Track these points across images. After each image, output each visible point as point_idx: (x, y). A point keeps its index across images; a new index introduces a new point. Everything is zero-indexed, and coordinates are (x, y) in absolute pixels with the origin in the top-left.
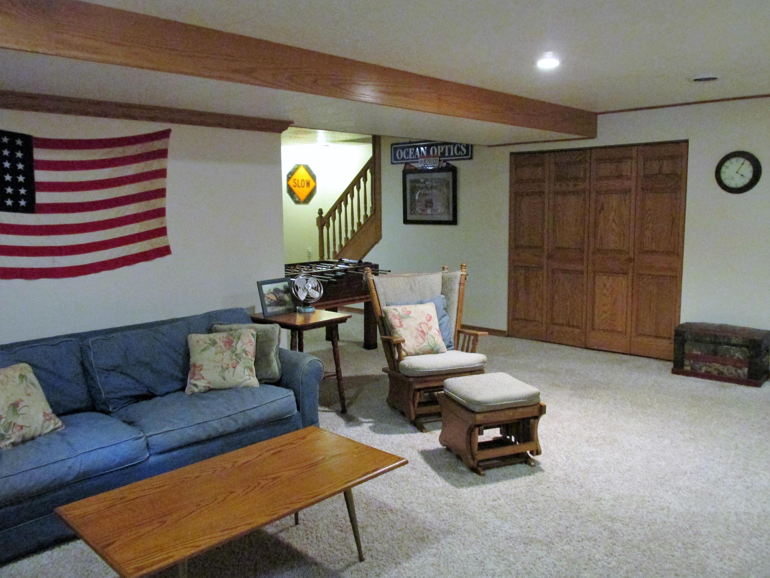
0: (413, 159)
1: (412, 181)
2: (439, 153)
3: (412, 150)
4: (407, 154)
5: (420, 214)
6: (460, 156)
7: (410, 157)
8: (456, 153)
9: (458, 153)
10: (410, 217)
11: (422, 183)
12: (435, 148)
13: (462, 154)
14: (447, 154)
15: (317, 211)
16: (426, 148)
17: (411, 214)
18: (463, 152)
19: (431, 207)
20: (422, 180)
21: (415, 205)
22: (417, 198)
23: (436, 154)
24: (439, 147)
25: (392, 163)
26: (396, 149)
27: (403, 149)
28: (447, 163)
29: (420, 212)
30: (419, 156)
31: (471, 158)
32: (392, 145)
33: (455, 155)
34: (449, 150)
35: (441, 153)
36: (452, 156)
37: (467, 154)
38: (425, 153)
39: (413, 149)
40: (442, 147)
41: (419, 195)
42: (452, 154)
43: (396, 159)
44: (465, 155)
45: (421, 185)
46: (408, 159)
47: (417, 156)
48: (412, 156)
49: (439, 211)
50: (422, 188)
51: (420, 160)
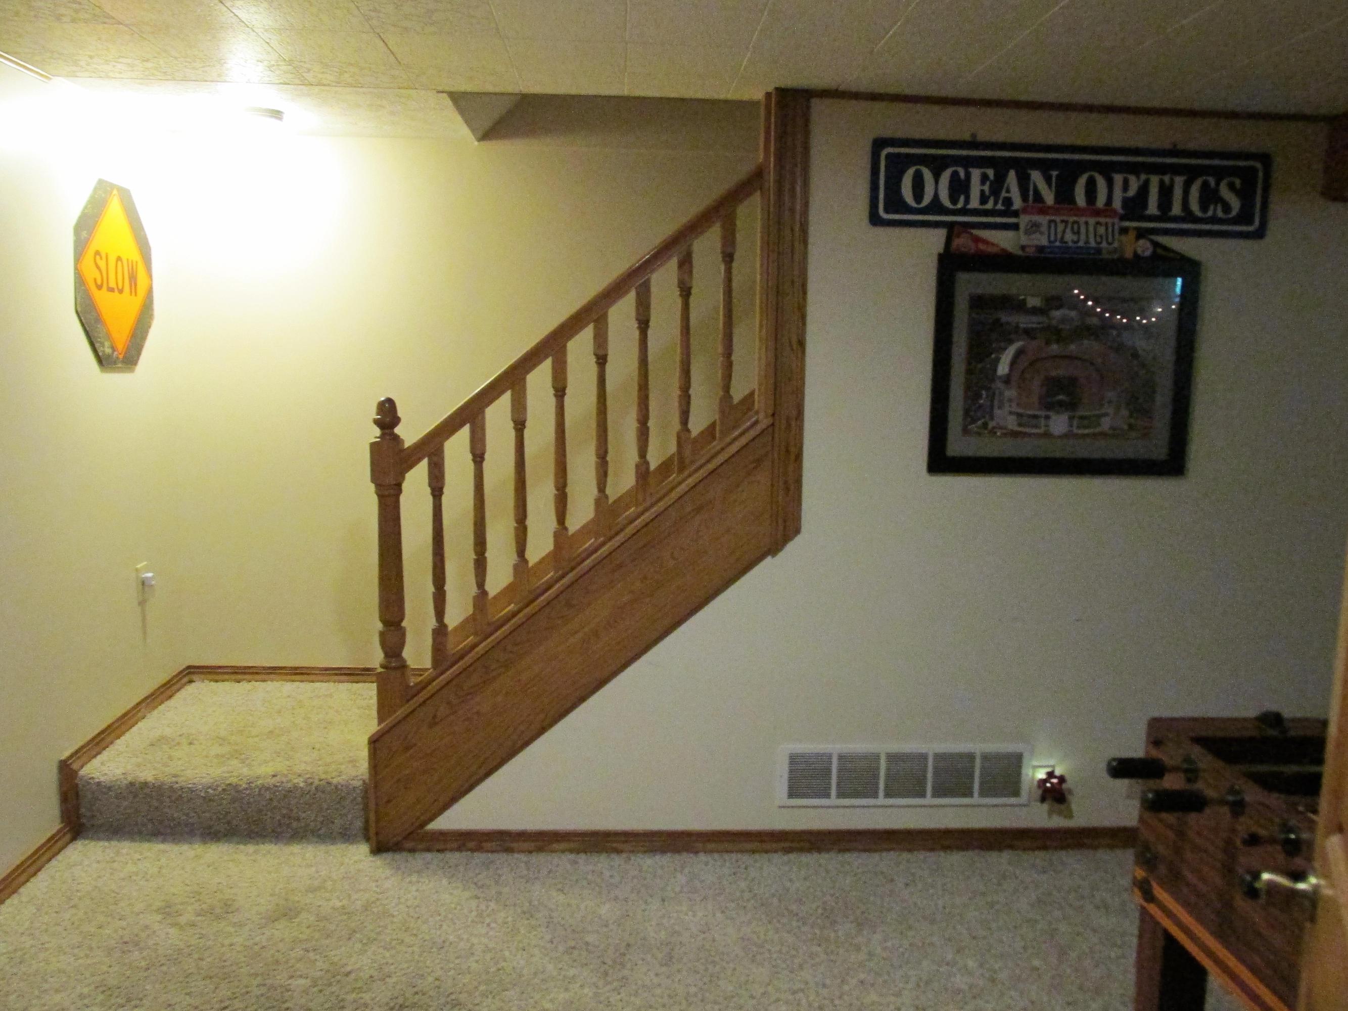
0: (986, 213)
1: (978, 302)
2: (1117, 204)
3: (984, 178)
4: (959, 188)
5: (1015, 434)
6: (1214, 220)
7: (974, 203)
8: (1195, 207)
9: (1204, 208)
10: (957, 446)
11: (1035, 311)
12: (1101, 183)
13: (1220, 214)
14: (1152, 208)
15: (372, 413)
16: (1054, 173)
17: (966, 431)
18: (1227, 208)
19: (1071, 406)
20: (1033, 302)
21: (992, 398)
22: (1003, 368)
23: (1101, 201)
24: (1118, 178)
25: (875, 220)
26: (898, 165)
27: (938, 166)
28: (1156, 245)
29: (1011, 423)
30: (1017, 204)
31: (1259, 234)
32: (879, 144)
33: (1188, 216)
34: (1166, 193)
35: (1126, 202)
36: (1175, 219)
37: (1245, 217)
38: (1049, 198)
39: (991, 173)
40: (1132, 179)
41: (1013, 364)
42: (1176, 209)
43: (895, 203)
44: (1236, 221)
45: (1024, 321)
46: (964, 211)
47: (1008, 202)
48: (984, 200)
49: (1106, 424)
50: (1029, 333)
51: (1024, 220)
